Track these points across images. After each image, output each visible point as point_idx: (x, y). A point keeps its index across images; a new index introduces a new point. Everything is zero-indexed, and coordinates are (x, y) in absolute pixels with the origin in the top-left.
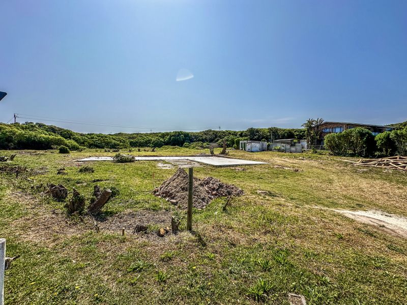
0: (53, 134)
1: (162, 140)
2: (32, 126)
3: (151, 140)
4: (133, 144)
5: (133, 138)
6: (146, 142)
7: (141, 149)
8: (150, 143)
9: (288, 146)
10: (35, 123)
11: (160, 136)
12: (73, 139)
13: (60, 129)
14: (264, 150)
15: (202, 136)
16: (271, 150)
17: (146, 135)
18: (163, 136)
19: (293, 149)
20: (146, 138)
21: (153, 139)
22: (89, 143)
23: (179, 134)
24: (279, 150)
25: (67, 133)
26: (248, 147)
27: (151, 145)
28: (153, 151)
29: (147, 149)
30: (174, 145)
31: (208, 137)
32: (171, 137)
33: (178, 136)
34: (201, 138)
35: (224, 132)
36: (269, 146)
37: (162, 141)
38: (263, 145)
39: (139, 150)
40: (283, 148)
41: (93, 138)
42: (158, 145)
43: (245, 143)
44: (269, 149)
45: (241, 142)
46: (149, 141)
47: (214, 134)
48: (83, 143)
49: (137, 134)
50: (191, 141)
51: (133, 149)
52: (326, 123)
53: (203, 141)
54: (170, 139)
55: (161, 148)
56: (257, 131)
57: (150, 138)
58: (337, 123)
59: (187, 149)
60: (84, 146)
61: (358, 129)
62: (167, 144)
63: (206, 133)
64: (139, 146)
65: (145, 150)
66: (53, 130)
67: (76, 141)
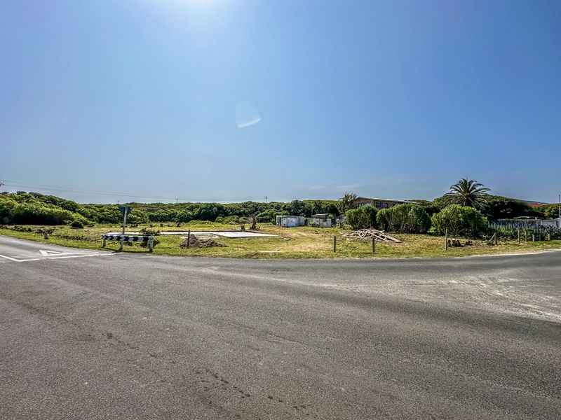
0: (54, 206)
1: (190, 213)
2: (26, 196)
3: (177, 213)
4: (153, 219)
5: (153, 211)
6: (170, 215)
7: (164, 224)
8: (175, 217)
9: (321, 221)
10: (28, 193)
11: (188, 209)
12: (79, 212)
13: (61, 200)
14: (300, 226)
15: (239, 209)
17: (170, 206)
18: (192, 208)
20: (170, 211)
21: (179, 212)
22: (98, 217)
23: (212, 206)
24: (314, 225)
25: (71, 205)
26: (284, 222)
27: (176, 219)
28: (178, 226)
29: (171, 224)
30: (204, 219)
31: (247, 210)
32: (201, 209)
33: (210, 208)
34: (238, 212)
35: (266, 205)
36: (306, 221)
37: (190, 215)
38: (299, 219)
39: (162, 226)
40: (317, 223)
41: (103, 211)
42: (185, 219)
43: (280, 218)
44: (306, 224)
45: (277, 216)
46: (174, 214)
47: (253, 206)
48: (91, 217)
49: (158, 205)
50: (226, 214)
51: (154, 225)
52: (359, 198)
53: (240, 215)
54: (200, 212)
55: (188, 223)
56: (303, 204)
57: (175, 211)
59: (220, 224)
60: (93, 221)
62: (196, 218)
63: (245, 205)
64: (160, 221)
65: (169, 226)
66: (53, 201)
67: (82, 214)
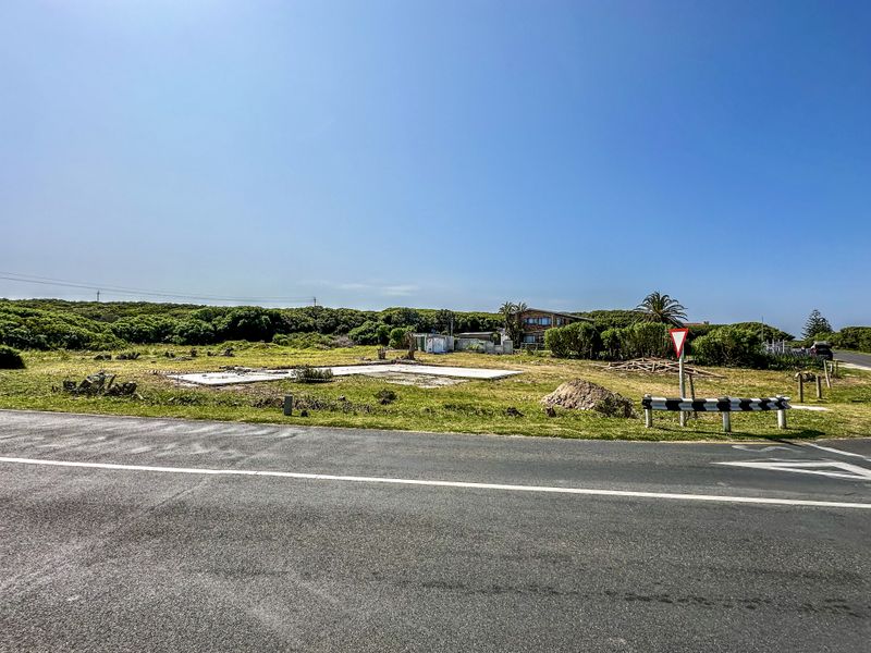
3: (175, 325)
6: (158, 330)
9: (491, 345)
16: (461, 350)
19: (499, 349)
23: (258, 313)
24: (478, 351)
27: (176, 338)
32: (235, 318)
33: (255, 318)
36: (456, 343)
37: (207, 330)
38: (448, 342)
40: (481, 347)
42: (197, 339)
43: (423, 338)
44: (455, 348)
46: (167, 327)
50: (287, 330)
58: (543, 312)
61: (583, 323)
